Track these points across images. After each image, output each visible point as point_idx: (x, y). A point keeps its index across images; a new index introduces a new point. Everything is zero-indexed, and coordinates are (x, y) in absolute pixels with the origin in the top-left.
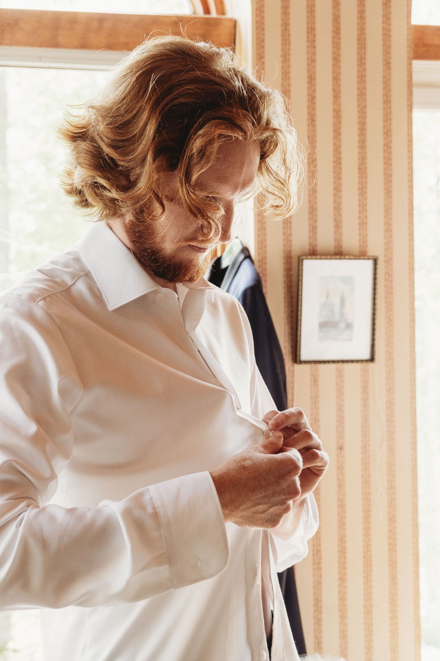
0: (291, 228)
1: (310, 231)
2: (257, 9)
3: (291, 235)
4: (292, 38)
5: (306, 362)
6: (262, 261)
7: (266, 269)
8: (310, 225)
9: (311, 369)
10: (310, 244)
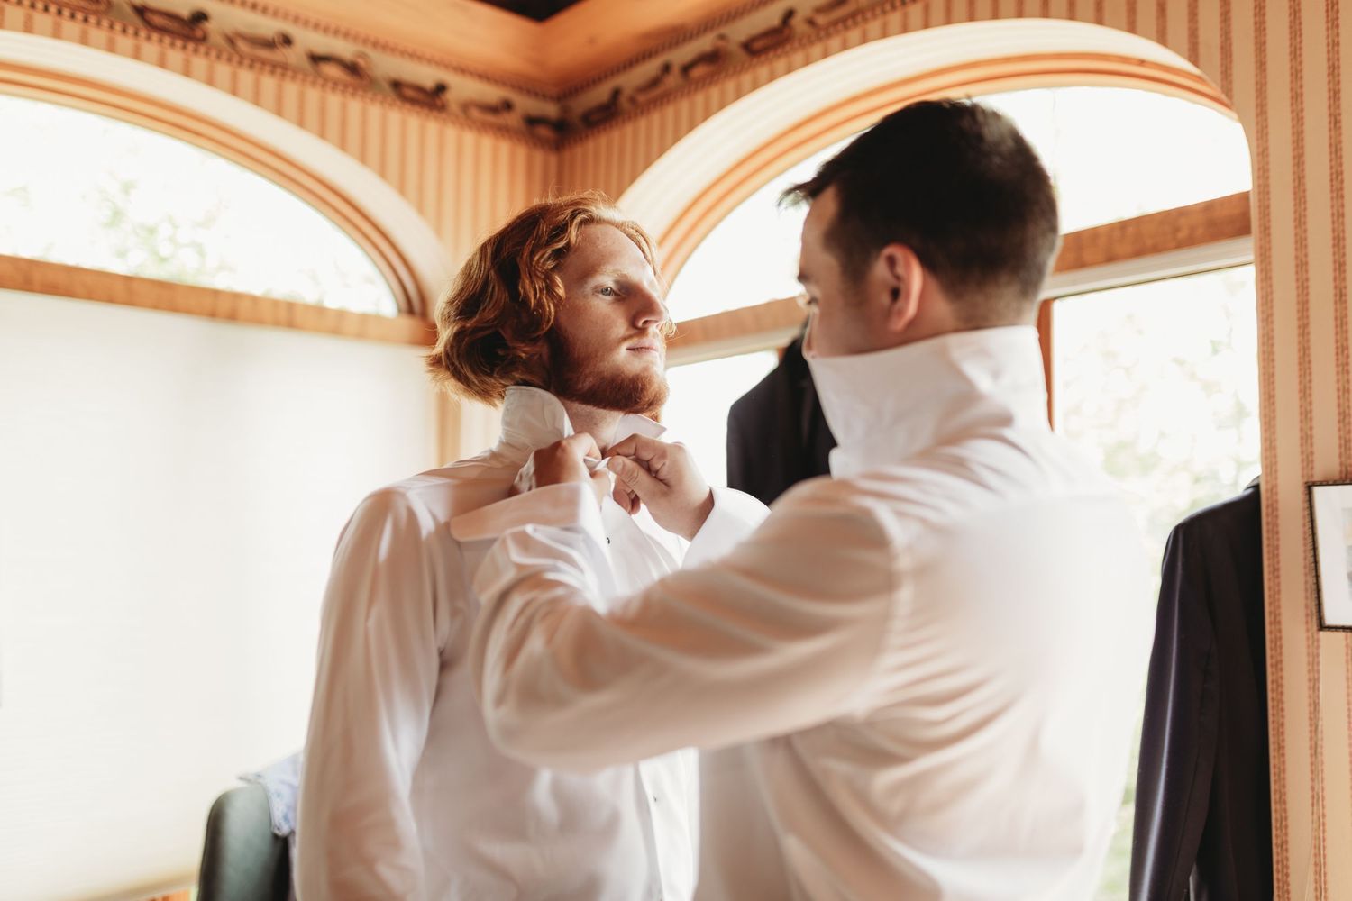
0: (1312, 445)
1: (1340, 446)
2: (1259, 169)
3: (1312, 453)
4: (1308, 193)
5: (1336, 628)
6: (1272, 490)
7: (1277, 501)
8: (1340, 438)
9: (1346, 638)
10: (1341, 464)
